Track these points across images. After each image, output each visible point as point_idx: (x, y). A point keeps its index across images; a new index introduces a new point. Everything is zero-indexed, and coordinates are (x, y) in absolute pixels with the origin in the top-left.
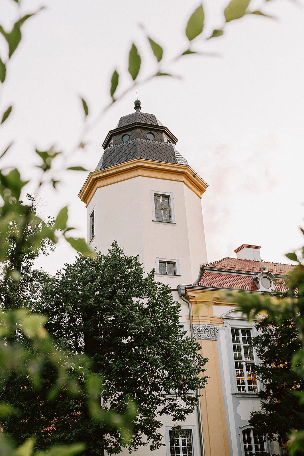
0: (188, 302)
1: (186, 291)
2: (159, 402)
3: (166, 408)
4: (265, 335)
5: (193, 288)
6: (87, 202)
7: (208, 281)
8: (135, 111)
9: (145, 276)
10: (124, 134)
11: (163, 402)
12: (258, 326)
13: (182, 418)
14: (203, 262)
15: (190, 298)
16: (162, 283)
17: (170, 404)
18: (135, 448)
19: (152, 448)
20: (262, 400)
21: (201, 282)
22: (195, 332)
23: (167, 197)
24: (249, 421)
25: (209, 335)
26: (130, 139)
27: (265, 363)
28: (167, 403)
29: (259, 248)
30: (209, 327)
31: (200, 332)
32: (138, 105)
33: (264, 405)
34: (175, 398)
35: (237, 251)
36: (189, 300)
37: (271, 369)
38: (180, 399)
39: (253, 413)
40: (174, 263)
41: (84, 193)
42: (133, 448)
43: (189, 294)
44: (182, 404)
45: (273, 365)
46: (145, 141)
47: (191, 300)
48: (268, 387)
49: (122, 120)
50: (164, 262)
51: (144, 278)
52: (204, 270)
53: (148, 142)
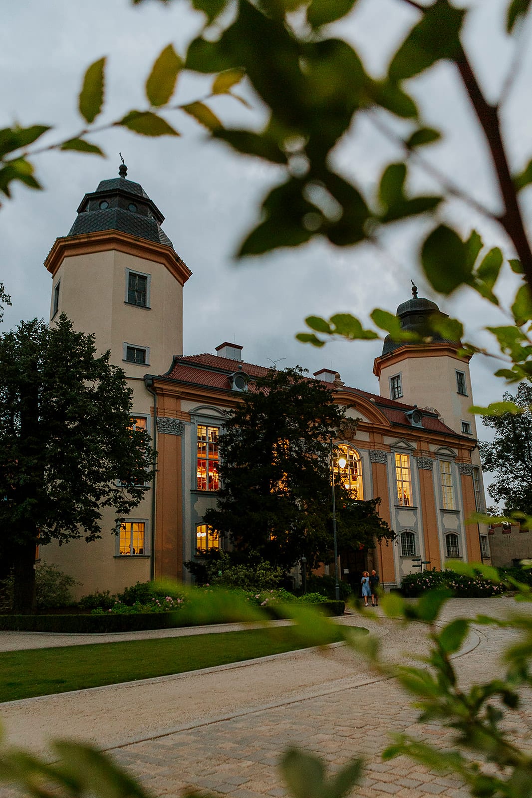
0: (154, 393)
1: (153, 381)
2: (104, 493)
3: (109, 499)
4: (230, 435)
5: (160, 379)
6: (54, 273)
7: (180, 375)
8: (119, 177)
9: (96, 356)
10: (103, 200)
11: (107, 493)
12: (224, 424)
13: (127, 511)
14: (177, 354)
15: (157, 389)
16: (117, 367)
17: (114, 496)
18: (67, 541)
19: (88, 540)
20: (219, 499)
21: (171, 375)
22: (159, 425)
23: (143, 278)
24: (203, 518)
25: (173, 430)
26: (109, 206)
27: (226, 463)
28: (111, 495)
29: (241, 348)
30: (174, 421)
31: (164, 425)
32: (123, 170)
33: (220, 504)
34: (121, 490)
35: (218, 349)
36: (156, 391)
37: (233, 469)
38: (125, 491)
39: (209, 509)
40: (144, 351)
41: (51, 261)
42: (64, 541)
43: (156, 385)
44: (129, 497)
45: (234, 465)
46: (125, 211)
47: (158, 392)
48: (228, 486)
49: (102, 184)
50: (133, 349)
51: (95, 359)
52: (178, 362)
53: (129, 213)
